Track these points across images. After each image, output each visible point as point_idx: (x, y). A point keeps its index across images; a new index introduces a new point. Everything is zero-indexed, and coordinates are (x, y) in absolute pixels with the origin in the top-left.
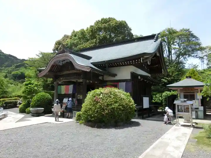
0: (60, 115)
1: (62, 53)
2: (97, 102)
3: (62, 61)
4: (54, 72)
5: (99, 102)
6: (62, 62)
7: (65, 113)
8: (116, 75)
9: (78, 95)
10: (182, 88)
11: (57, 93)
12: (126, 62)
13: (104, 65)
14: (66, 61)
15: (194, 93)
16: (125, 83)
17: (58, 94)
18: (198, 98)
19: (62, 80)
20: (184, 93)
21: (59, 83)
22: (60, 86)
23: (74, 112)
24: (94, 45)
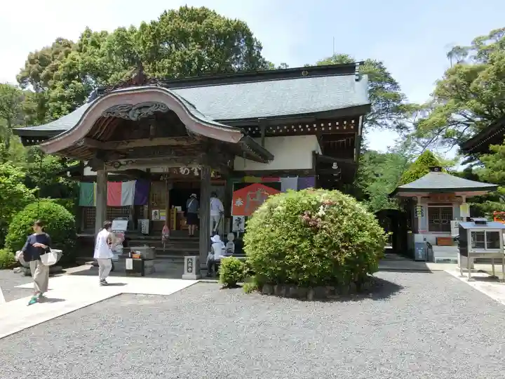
0: (131, 268)
1: (136, 85)
2: (316, 230)
3: (140, 108)
4: (98, 140)
5: (322, 229)
6: (138, 112)
7: (145, 262)
8: (272, 158)
9: (153, 211)
10: (425, 194)
11: (106, 203)
12: (315, 126)
13: (252, 131)
14: (153, 109)
15: (451, 204)
16: (296, 179)
17: (108, 207)
18: (461, 215)
19: (124, 165)
20: (429, 204)
21: (109, 174)
22: (91, 184)
23: (186, 257)
24: (166, 76)
